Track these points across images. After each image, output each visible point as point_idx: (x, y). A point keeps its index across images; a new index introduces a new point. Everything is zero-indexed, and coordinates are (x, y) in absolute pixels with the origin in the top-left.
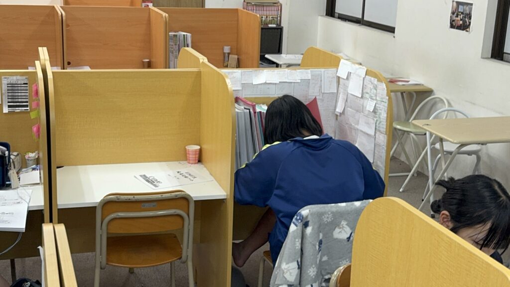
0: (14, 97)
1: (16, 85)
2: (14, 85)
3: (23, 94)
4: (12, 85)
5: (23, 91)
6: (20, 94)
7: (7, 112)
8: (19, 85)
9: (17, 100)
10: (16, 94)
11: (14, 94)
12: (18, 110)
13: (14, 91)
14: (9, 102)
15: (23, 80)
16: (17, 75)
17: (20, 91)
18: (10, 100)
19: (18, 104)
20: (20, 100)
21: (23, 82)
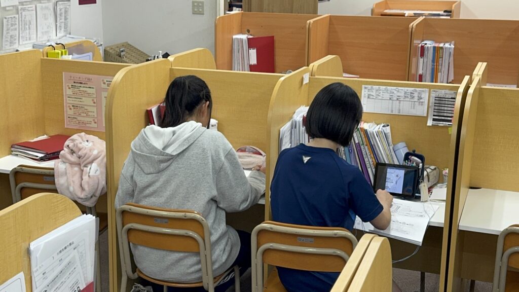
0: (440, 111)
1: (444, 99)
2: (441, 99)
3: (449, 109)
4: (439, 99)
5: (449, 106)
6: (446, 108)
7: (431, 125)
8: (447, 100)
9: (442, 114)
10: (443, 108)
11: (440, 108)
12: (441, 124)
13: (441, 105)
14: (434, 115)
15: (451, 94)
16: (446, 89)
17: (446, 105)
18: (436, 114)
19: (443, 118)
20: (445, 114)
21: (450, 97)
